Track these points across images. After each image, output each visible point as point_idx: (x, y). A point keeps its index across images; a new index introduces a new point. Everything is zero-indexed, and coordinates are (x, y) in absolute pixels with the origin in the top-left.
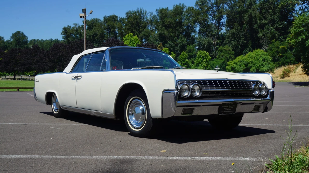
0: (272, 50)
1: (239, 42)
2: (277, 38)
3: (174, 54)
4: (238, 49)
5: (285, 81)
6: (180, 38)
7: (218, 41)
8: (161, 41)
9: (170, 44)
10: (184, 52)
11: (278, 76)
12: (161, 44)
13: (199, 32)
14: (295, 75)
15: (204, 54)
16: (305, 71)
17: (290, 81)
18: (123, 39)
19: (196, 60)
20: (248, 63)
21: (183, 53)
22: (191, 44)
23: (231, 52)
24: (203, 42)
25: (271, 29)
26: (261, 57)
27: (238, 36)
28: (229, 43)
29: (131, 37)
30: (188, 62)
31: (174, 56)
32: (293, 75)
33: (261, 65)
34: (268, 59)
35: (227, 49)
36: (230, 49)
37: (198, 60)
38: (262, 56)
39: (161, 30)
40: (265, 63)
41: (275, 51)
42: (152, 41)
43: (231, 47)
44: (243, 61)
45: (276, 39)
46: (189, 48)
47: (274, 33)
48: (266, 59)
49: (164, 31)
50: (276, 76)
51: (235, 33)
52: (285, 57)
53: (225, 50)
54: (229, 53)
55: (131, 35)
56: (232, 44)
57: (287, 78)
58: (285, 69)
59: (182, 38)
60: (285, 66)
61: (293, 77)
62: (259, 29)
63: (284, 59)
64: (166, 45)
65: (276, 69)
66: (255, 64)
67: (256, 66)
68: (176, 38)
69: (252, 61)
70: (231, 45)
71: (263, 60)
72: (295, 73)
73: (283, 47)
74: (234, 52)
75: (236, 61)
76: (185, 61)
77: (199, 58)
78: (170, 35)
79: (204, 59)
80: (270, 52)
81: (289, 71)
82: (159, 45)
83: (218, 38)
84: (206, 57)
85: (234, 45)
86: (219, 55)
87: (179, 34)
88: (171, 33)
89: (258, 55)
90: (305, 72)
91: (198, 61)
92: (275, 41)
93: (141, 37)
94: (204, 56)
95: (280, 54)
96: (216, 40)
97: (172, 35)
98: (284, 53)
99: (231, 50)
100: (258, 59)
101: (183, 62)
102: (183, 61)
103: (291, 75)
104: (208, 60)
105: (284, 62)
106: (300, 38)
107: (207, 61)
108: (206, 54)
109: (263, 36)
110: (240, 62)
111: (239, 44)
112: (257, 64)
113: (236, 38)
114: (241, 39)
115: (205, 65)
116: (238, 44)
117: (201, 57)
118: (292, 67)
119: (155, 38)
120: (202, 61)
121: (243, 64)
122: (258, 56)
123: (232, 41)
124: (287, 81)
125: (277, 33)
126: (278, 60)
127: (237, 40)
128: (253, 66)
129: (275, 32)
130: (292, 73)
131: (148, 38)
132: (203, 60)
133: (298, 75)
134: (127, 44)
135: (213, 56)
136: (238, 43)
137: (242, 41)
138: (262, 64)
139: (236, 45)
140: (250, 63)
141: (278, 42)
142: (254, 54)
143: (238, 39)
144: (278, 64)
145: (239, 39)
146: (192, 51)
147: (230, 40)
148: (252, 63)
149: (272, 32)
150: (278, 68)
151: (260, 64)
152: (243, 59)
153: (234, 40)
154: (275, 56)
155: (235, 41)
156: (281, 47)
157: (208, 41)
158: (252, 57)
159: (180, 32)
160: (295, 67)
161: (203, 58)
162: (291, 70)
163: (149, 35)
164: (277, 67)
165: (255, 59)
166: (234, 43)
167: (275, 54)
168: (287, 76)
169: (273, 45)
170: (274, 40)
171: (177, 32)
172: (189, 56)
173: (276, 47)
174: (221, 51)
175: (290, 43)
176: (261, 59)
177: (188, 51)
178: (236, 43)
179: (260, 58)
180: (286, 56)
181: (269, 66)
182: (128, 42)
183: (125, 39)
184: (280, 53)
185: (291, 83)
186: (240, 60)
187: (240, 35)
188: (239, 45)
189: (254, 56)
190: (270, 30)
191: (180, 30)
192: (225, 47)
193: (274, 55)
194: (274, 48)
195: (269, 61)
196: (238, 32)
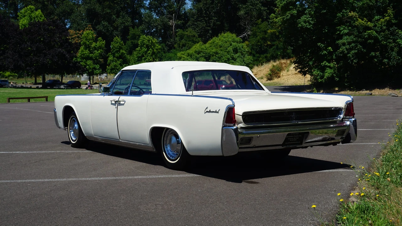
0: (257, 37)
1: (209, 23)
2: (265, 18)
3: (103, 41)
4: (207, 34)
5: (273, 84)
6: (121, 16)
7: (178, 22)
8: (91, 21)
9: (106, 27)
10: (118, 38)
11: (263, 76)
12: (90, 25)
13: (150, 7)
14: (289, 75)
15: (149, 41)
16: (298, 68)
17: (280, 84)
18: (18, 14)
19: (137, 50)
20: (211, 55)
21: (115, 40)
22: (136, 27)
23: (196, 38)
24: (155, 23)
25: (257, 4)
26: (231, 45)
27: (207, 14)
28: (193, 24)
29: (32, 12)
30: (125, 54)
31: (103, 44)
32: (286, 75)
33: (230, 59)
34: (243, 49)
35: (191, 34)
36: (194, 33)
37: (140, 50)
38: (233, 43)
39: (91, 3)
40: (237, 55)
41: (260, 38)
42: (75, 21)
43: (197, 30)
44: (201, 52)
45: (262, 18)
46: (132, 33)
47: (260, 9)
48: (240, 49)
49: (95, 4)
50: (261, 76)
51: (202, 9)
52: (275, 47)
53: (187, 35)
54: (193, 40)
55: (30, 8)
56: (198, 26)
57: (276, 80)
58: (273, 65)
59: (123, 17)
60: (275, 62)
61: (285, 77)
62: (240, 4)
63: (274, 50)
64: (99, 28)
65: (261, 65)
66: (222, 57)
67: (223, 59)
68: (114, 16)
69: (216, 52)
70: (196, 28)
71: (234, 51)
72: (288, 71)
73: (272, 31)
74: (200, 38)
75: (191, 52)
76: (120, 52)
77: (141, 48)
78: (105, 12)
79: (150, 49)
80: (254, 38)
81: (280, 69)
82: (87, 27)
83: (179, 17)
84: (152, 47)
85: (201, 27)
86: (178, 44)
87: (120, 10)
88: (106, 8)
89: (226, 42)
90: (299, 70)
91: (140, 52)
92: (262, 21)
93: (57, 14)
94: (148, 45)
95: (269, 43)
96: (175, 20)
97: (109, 11)
98: (274, 41)
99: (197, 35)
100: (227, 49)
101: (116, 55)
102: (117, 52)
103: (283, 75)
104: (155, 50)
105: (274, 55)
106: (289, 13)
107: (153, 53)
108: (152, 42)
109: (246, 15)
110: (197, 54)
111: (210, 26)
112: (224, 56)
113: (204, 17)
114: (212, 19)
115: (151, 58)
116: (208, 26)
117: (145, 46)
118: (284, 62)
119: (81, 16)
120: (146, 52)
121: (202, 57)
122: (226, 44)
123: (199, 21)
124: (275, 83)
125: (265, 10)
126: (265, 52)
127: (206, 21)
128: (218, 59)
129: (262, 8)
130: (284, 72)
131: (70, 16)
132: (148, 50)
133: (293, 75)
134: (25, 23)
135: (171, 46)
136: (207, 24)
137: (214, 22)
138: (231, 57)
139: (204, 27)
140: (213, 56)
141: (265, 23)
142: (220, 40)
143: (207, 19)
144: (266, 57)
145: (210, 19)
146: (137, 37)
147: (195, 20)
148: (217, 55)
149: (258, 8)
150: (264, 64)
151: (229, 56)
152: (202, 49)
153: (201, 21)
154: (261, 45)
155: (203, 22)
156: (269, 31)
157: (162, 21)
158: (216, 46)
159: (121, 7)
160: (288, 62)
161: (148, 47)
162: (282, 67)
163: (71, 10)
164: (264, 62)
165: (222, 48)
166: (202, 24)
167: (260, 42)
168: (276, 77)
169: (258, 28)
170: (260, 20)
171: (116, 7)
172: (132, 45)
173: (263, 32)
174: (182, 37)
175: (276, 22)
176: (231, 49)
177: (131, 37)
178: (204, 25)
179: (229, 47)
180: (277, 46)
181: (244, 60)
182: (26, 21)
183: (22, 16)
184: (269, 41)
185: (278, 88)
186: (197, 50)
187: (210, 13)
188: (209, 28)
189: (220, 43)
190: (255, 5)
191: (121, 4)
192: (187, 31)
193: (259, 44)
194: (260, 33)
195: (244, 52)
196: (208, 8)
